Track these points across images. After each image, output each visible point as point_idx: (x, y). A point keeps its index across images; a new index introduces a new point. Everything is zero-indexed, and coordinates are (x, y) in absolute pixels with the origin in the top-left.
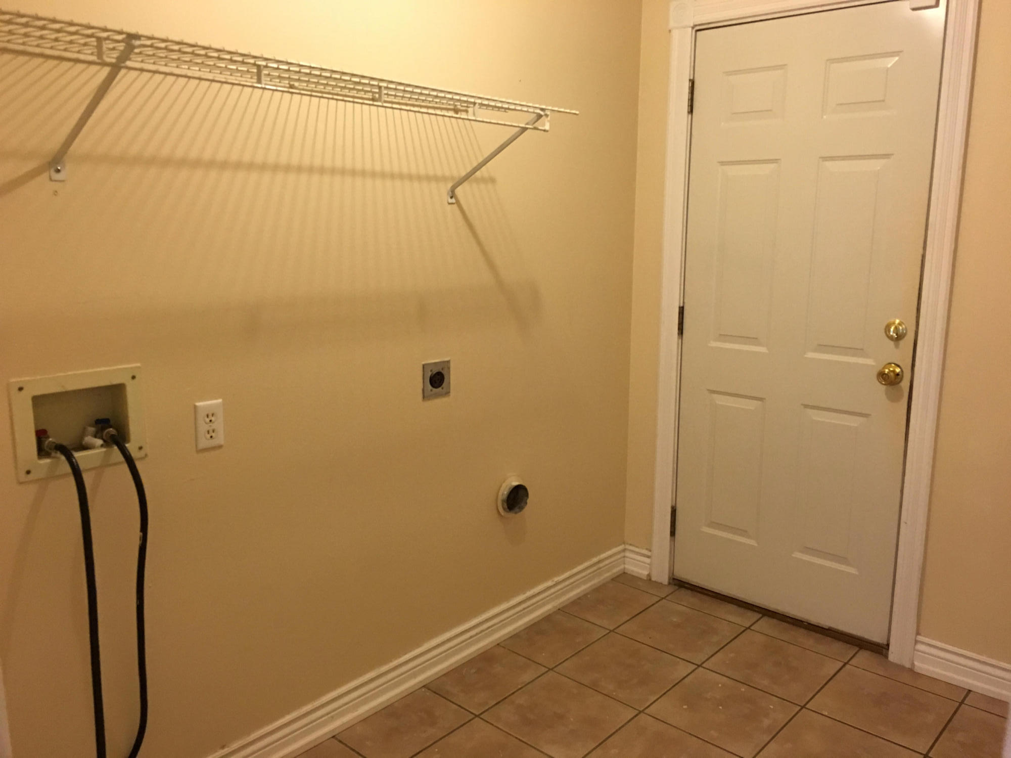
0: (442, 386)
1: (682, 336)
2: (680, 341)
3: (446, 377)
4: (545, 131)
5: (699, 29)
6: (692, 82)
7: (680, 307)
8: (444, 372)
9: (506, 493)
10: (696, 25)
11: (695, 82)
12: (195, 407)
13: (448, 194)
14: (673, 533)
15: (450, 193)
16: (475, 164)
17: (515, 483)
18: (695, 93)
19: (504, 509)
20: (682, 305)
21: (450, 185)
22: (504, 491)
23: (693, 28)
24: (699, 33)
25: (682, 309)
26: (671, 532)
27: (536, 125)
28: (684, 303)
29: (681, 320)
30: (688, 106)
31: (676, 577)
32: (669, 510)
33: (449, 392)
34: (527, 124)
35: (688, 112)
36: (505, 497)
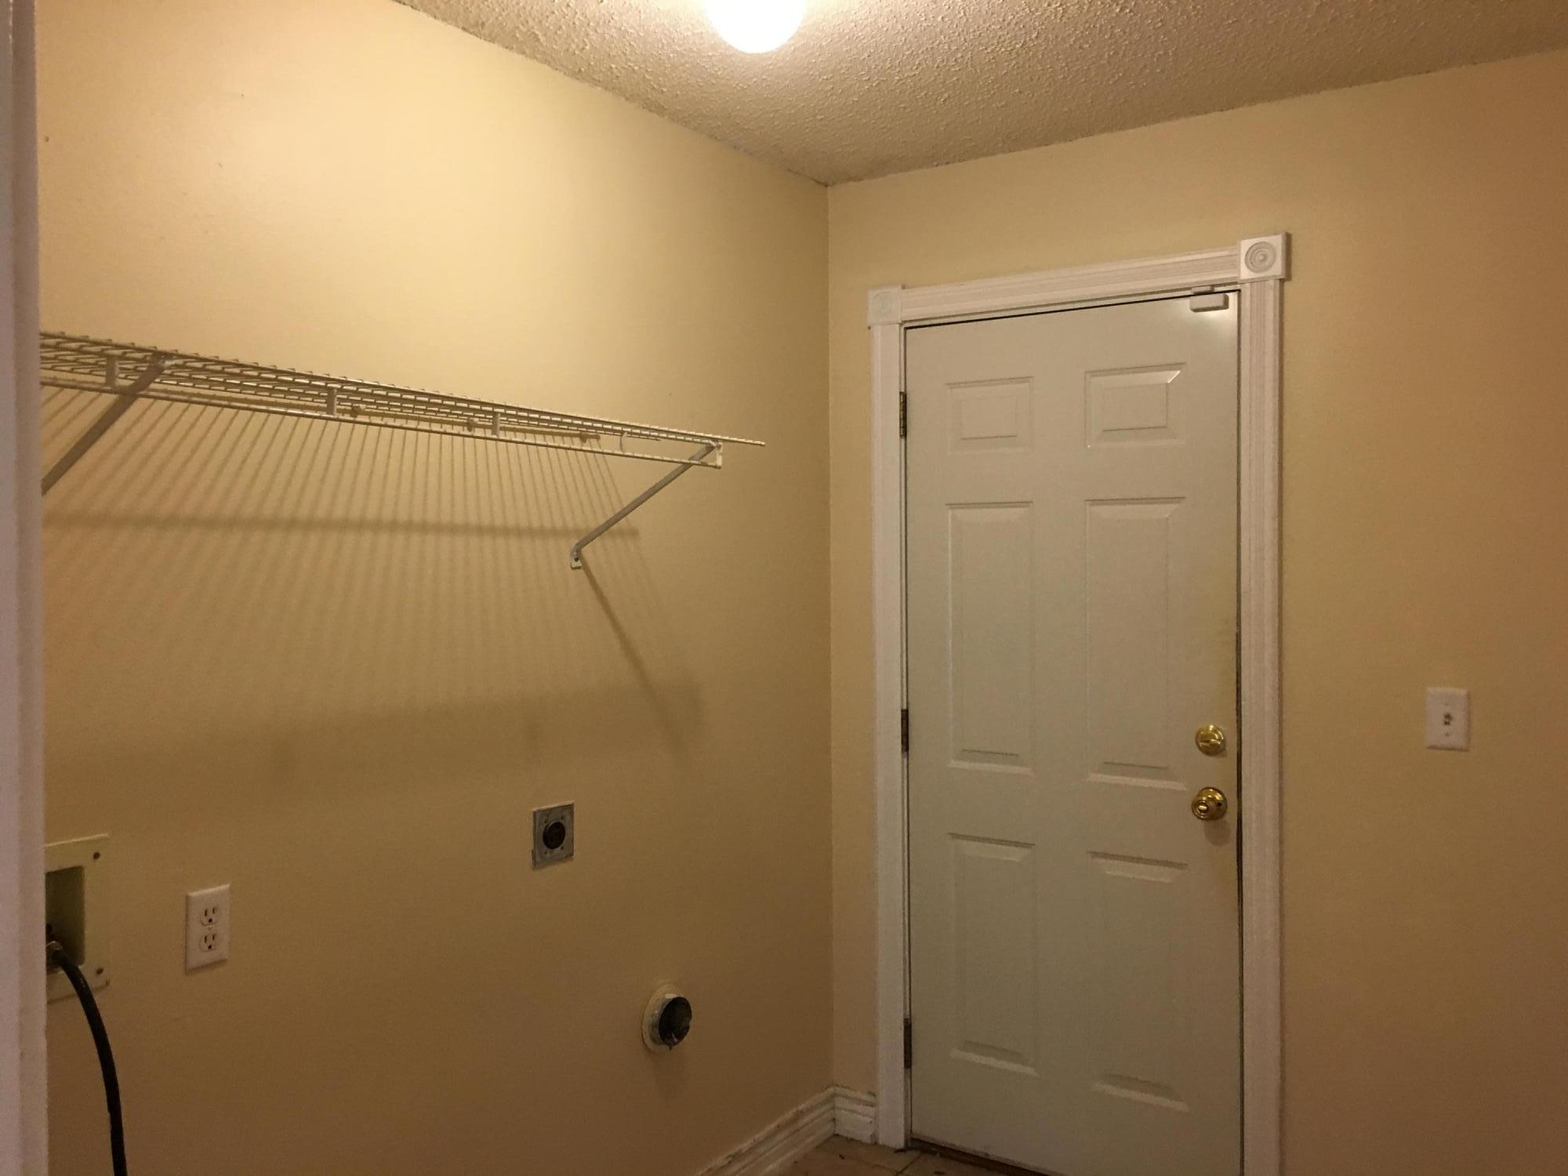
0: (563, 844)
1: (908, 754)
2: (905, 760)
3: (568, 831)
4: (715, 467)
5: (909, 327)
6: (904, 396)
7: (902, 711)
8: (566, 823)
9: (656, 1012)
10: (905, 322)
11: (908, 396)
12: (187, 898)
13: (572, 555)
14: (908, 1063)
15: (575, 553)
16: (610, 515)
17: (671, 996)
18: (908, 409)
19: (654, 1040)
20: (905, 707)
21: (574, 542)
22: (653, 1010)
23: (901, 325)
24: (908, 331)
25: (905, 713)
26: (906, 1061)
27: (704, 460)
28: (907, 703)
29: (905, 729)
30: (900, 427)
31: (915, 1137)
32: (901, 1024)
33: (572, 854)
34: (692, 458)
35: (901, 436)
36: (656, 1019)
